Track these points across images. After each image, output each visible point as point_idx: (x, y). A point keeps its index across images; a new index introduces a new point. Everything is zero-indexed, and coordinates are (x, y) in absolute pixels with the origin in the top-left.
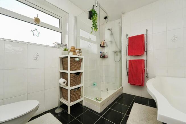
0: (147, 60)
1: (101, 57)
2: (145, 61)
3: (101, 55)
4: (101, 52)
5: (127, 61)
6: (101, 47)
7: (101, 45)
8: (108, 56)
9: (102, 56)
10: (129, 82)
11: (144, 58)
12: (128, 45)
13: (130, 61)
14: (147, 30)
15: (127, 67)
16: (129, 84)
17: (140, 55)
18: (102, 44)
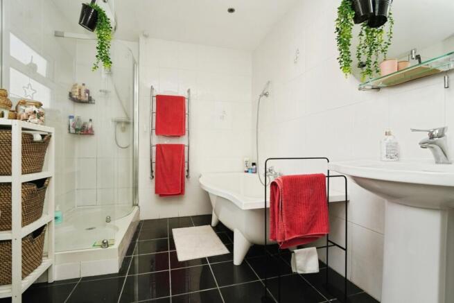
0: (189, 147)
1: (72, 130)
2: (186, 148)
3: (71, 125)
4: (71, 117)
5: (151, 146)
6: (70, 101)
7: (70, 94)
8: (94, 129)
9: (76, 130)
10: (156, 192)
11: (183, 141)
12: (155, 110)
13: (159, 147)
14: (189, 91)
15: (151, 160)
16: (158, 195)
17: (179, 136)
18: (77, 94)
